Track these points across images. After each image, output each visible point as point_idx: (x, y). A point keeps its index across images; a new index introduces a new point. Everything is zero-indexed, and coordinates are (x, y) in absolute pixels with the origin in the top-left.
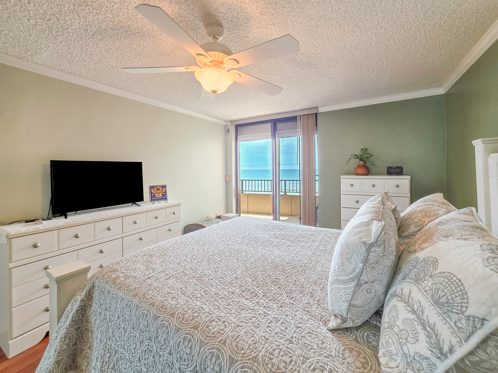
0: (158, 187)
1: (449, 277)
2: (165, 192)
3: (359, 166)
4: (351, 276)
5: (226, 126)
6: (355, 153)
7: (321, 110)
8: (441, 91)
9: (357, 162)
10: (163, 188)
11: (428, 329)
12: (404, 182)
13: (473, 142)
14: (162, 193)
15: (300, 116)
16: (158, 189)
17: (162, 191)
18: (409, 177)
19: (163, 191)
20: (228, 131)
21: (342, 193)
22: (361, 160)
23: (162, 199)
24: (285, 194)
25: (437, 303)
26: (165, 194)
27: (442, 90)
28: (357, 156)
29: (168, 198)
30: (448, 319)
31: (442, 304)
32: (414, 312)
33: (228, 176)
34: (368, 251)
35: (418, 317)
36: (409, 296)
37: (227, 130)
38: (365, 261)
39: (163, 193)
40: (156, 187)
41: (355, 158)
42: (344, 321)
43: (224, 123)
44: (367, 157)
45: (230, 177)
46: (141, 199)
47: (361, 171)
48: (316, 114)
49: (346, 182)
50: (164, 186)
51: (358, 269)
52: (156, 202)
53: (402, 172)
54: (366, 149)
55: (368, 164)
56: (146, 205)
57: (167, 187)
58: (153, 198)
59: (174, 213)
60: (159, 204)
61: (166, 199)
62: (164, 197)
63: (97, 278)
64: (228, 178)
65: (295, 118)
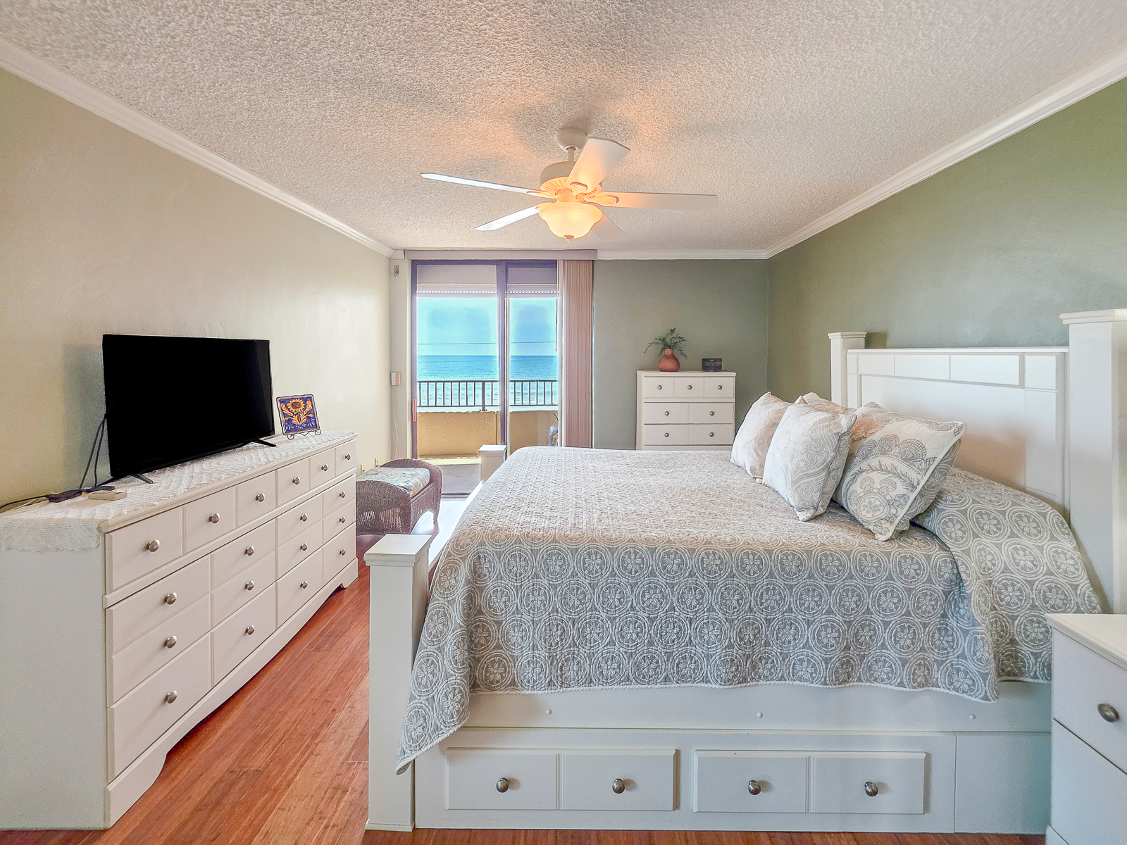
0: (295, 399)
1: (911, 442)
2: (313, 411)
3: (666, 357)
4: (821, 467)
5: (390, 258)
6: (657, 336)
7: (602, 256)
8: (764, 255)
10: (305, 403)
11: (903, 477)
12: (727, 380)
13: (829, 335)
14: (305, 413)
15: (564, 261)
16: (295, 405)
17: (304, 409)
18: (734, 374)
19: (307, 410)
20: (397, 272)
22: (668, 347)
23: (306, 427)
24: (484, 410)
25: (906, 459)
26: (311, 415)
28: (660, 340)
29: (321, 423)
30: (913, 467)
31: (910, 459)
32: (889, 472)
33: (397, 373)
35: (894, 474)
36: (880, 465)
37: (394, 269)
39: (308, 413)
40: (293, 399)
42: (816, 509)
43: (387, 252)
45: (400, 374)
46: (270, 431)
47: (669, 364)
48: (593, 262)
49: (649, 383)
50: (308, 399)
51: (829, 459)
52: (298, 435)
53: (721, 366)
54: (673, 329)
56: (279, 443)
57: (316, 400)
58: (291, 428)
59: (348, 457)
60: (305, 441)
61: (315, 427)
62: (311, 424)
63: (483, 543)
64: (397, 377)
65: (552, 264)
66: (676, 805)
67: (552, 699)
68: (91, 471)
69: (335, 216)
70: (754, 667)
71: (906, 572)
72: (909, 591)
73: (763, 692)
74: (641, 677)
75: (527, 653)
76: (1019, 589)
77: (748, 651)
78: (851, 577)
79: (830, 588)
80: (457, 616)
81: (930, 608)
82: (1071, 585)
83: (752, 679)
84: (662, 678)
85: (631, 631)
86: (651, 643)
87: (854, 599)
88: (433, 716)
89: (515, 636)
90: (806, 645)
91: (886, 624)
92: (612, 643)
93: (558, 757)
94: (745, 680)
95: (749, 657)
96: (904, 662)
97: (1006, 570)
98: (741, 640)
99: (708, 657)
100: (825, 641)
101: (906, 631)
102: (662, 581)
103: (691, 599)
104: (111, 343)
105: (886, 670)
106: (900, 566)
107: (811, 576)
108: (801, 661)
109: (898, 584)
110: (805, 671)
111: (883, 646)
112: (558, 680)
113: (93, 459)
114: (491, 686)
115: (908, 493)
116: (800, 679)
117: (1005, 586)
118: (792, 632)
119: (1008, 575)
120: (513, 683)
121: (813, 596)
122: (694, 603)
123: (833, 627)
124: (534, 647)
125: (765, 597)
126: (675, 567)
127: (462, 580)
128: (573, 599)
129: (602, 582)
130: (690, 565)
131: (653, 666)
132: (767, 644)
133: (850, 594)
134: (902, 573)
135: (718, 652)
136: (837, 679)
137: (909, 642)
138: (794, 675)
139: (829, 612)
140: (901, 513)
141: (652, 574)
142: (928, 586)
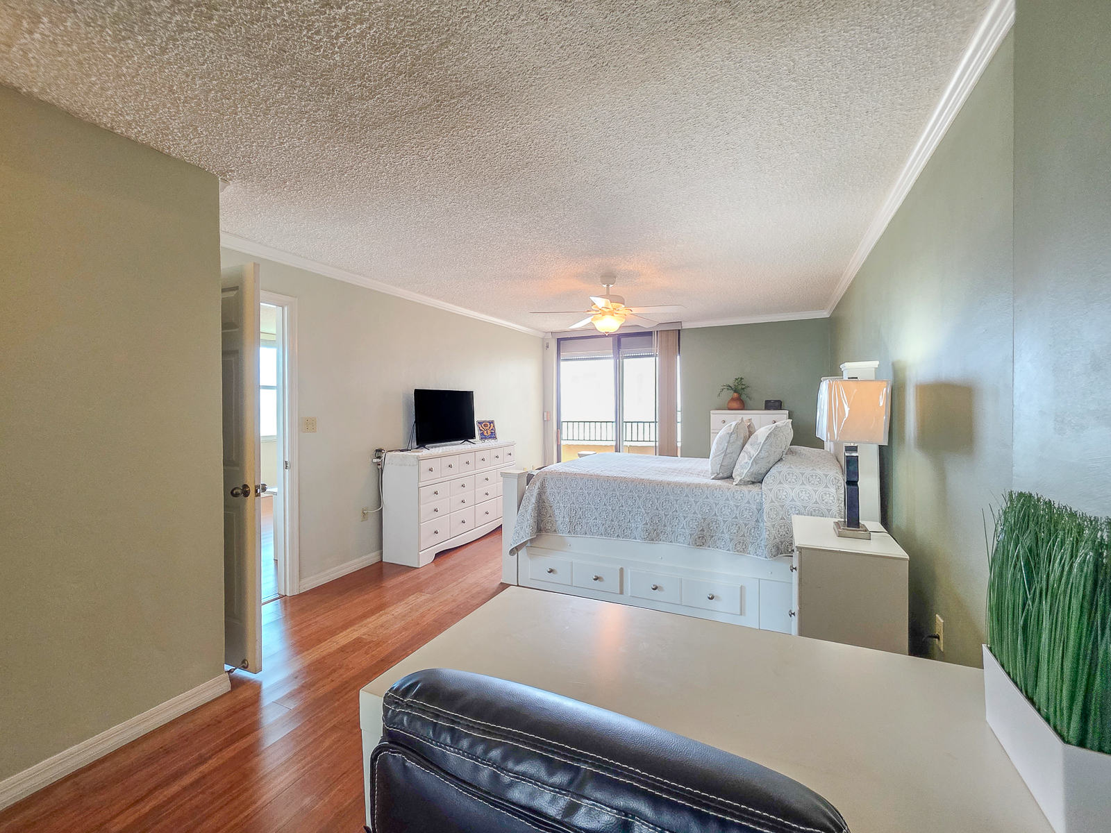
2: (494, 429)
3: (733, 399)
5: (543, 339)
6: (728, 383)
7: (685, 326)
9: (731, 394)
10: (490, 424)
12: (780, 417)
14: (490, 430)
15: (657, 331)
16: (485, 425)
18: (788, 412)
19: (491, 428)
20: (548, 347)
21: (711, 431)
22: (735, 391)
23: (491, 437)
26: (493, 431)
27: (826, 313)
28: (730, 387)
29: (497, 436)
34: (730, 437)
37: (545, 346)
38: (728, 442)
40: (484, 422)
41: (728, 389)
43: (542, 335)
44: (743, 389)
45: (549, 413)
46: (473, 436)
47: (735, 405)
48: (679, 330)
49: (716, 417)
50: (491, 422)
52: (486, 440)
53: (781, 407)
54: (742, 379)
55: (743, 397)
56: (477, 443)
57: (495, 423)
58: (483, 437)
59: (510, 454)
60: (490, 443)
61: (495, 438)
62: (493, 436)
63: (546, 474)
64: (547, 415)
65: (650, 334)
66: (621, 593)
67: (571, 540)
68: (410, 444)
69: (507, 320)
70: (658, 535)
71: (736, 497)
72: (737, 507)
73: (662, 547)
74: (607, 534)
75: (561, 519)
76: (798, 510)
77: (655, 527)
78: (707, 498)
79: (696, 502)
80: (533, 500)
81: (748, 516)
82: (827, 510)
83: (656, 540)
84: (616, 535)
85: (604, 514)
86: (612, 521)
87: (708, 508)
88: (522, 533)
89: (557, 512)
90: (683, 528)
91: (725, 522)
92: (596, 519)
93: (572, 563)
94: (653, 540)
95: (655, 530)
96: (731, 540)
97: (793, 500)
98: (652, 522)
99: (637, 528)
100: (691, 526)
101: (735, 526)
102: (618, 494)
103: (630, 502)
104: (418, 392)
105: (723, 543)
106: (733, 494)
107: (687, 496)
108: (680, 534)
109: (731, 503)
110: (681, 539)
111: (723, 532)
112: (572, 531)
113: (410, 441)
114: (547, 531)
115: (749, 461)
116: (679, 542)
117: (791, 508)
118: (677, 521)
119: (793, 503)
120: (555, 531)
121: (687, 505)
122: (632, 504)
123: (696, 520)
124: (564, 517)
125: (664, 504)
126: (624, 488)
127: (537, 487)
128: (581, 499)
129: (593, 492)
130: (631, 486)
131: (613, 530)
132: (665, 526)
133: (706, 506)
134: (734, 497)
135: (641, 526)
136: (696, 543)
137: (735, 531)
138: (677, 541)
139: (695, 513)
140: (746, 471)
141: (614, 490)
142: (747, 505)
